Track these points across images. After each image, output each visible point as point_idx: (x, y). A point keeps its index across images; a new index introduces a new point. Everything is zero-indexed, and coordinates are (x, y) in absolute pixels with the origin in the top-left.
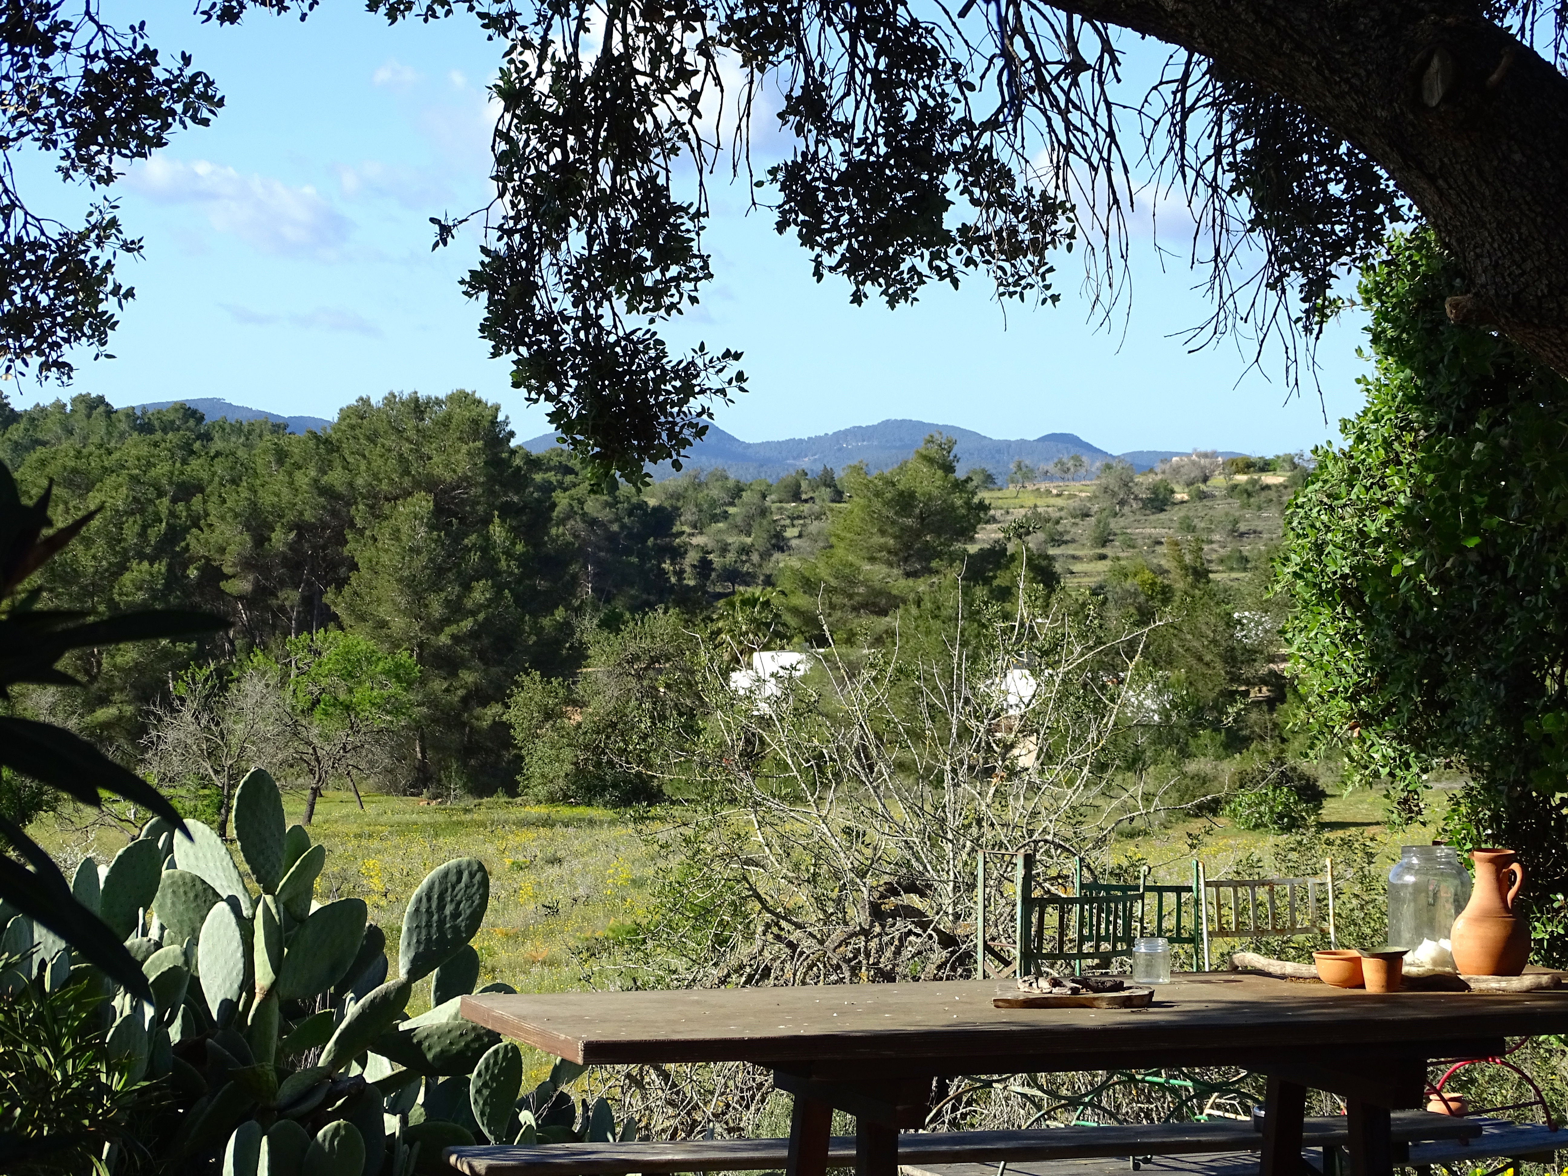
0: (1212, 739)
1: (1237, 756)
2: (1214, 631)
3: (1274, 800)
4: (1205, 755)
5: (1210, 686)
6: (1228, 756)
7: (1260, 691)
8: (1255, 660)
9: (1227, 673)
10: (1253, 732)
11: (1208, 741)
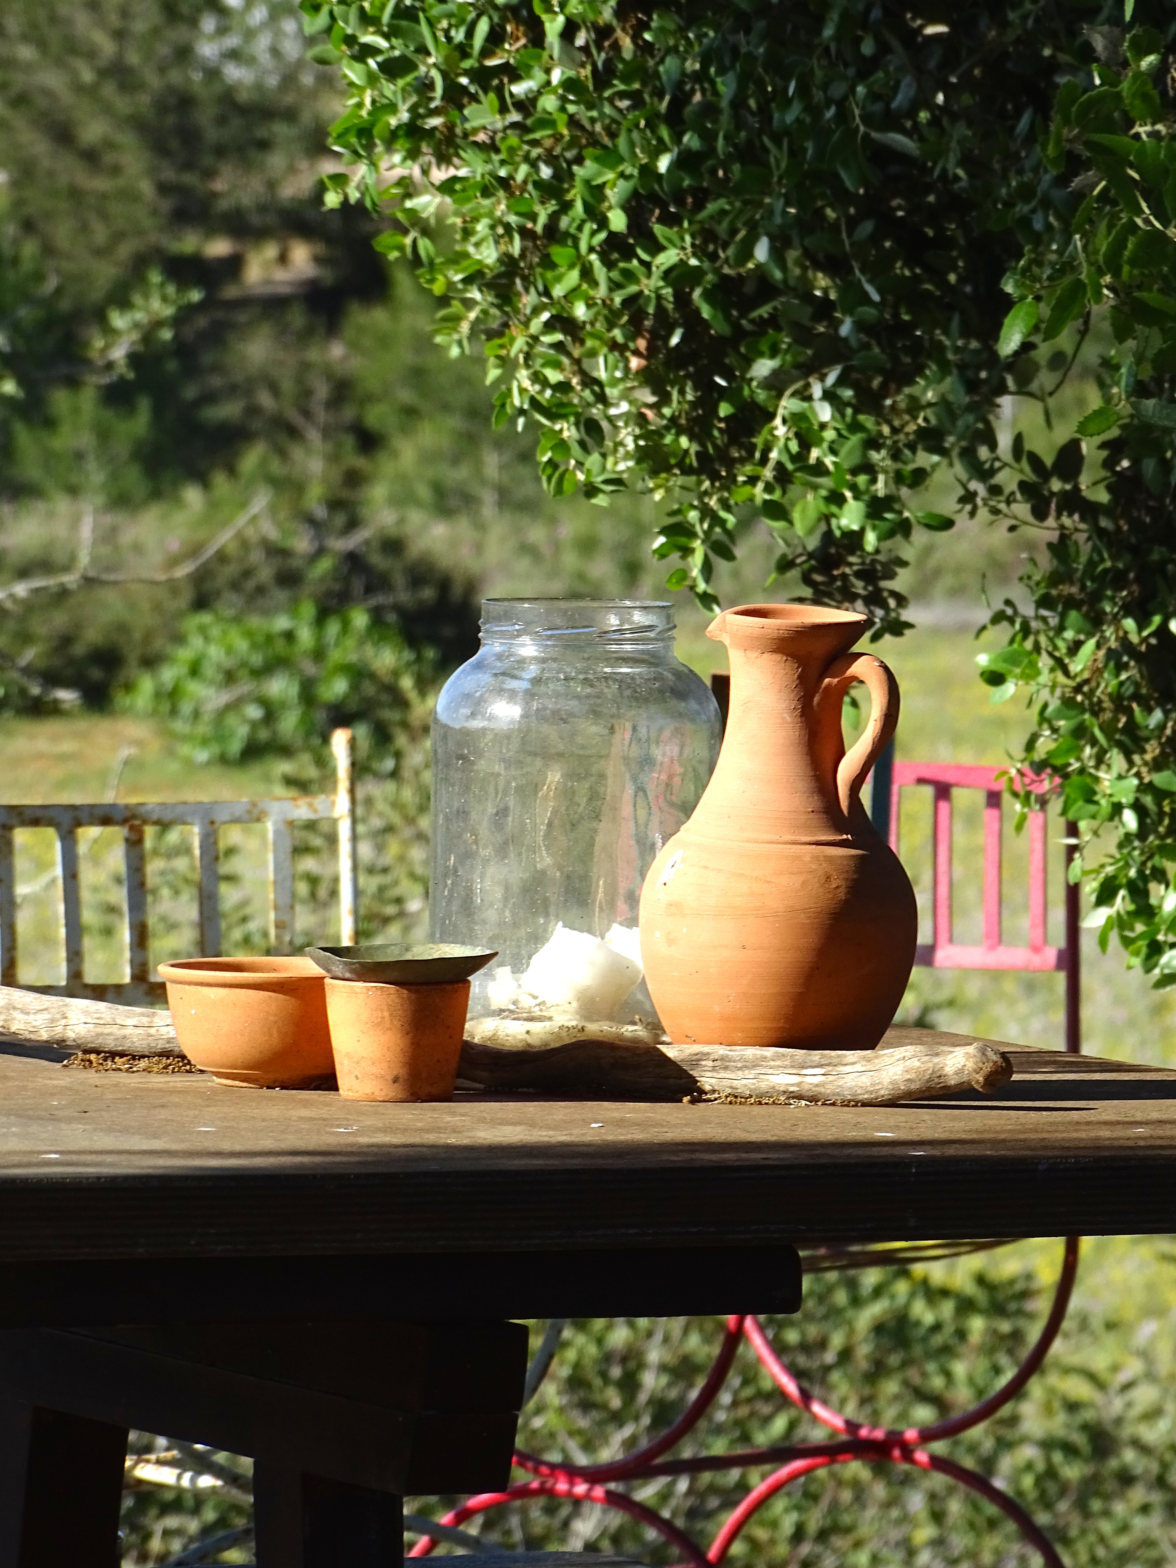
0: (103, 435)
1: (193, 495)
2: (120, 35)
3: (319, 654)
4: (73, 491)
5: (100, 234)
6: (156, 494)
7: (283, 259)
8: (264, 145)
9: (163, 189)
10: (253, 410)
11: (85, 440)
